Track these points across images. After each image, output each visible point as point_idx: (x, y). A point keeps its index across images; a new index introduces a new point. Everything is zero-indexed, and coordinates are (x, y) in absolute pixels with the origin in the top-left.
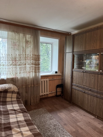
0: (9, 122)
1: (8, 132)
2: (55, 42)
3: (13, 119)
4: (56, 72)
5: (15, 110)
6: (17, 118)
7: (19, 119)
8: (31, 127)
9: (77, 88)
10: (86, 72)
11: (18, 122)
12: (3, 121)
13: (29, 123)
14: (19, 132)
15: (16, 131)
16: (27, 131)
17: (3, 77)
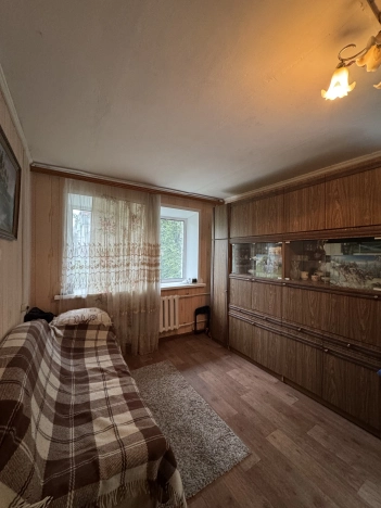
0: (86, 400)
1: (84, 428)
2: (192, 217)
3: (96, 392)
4: (195, 281)
5: (102, 370)
6: (105, 389)
7: (111, 393)
8: (138, 412)
9: (239, 315)
10: (257, 281)
11: (107, 400)
12: (73, 397)
13: (133, 402)
14: (109, 428)
15: (102, 424)
16: (128, 423)
17: (80, 292)
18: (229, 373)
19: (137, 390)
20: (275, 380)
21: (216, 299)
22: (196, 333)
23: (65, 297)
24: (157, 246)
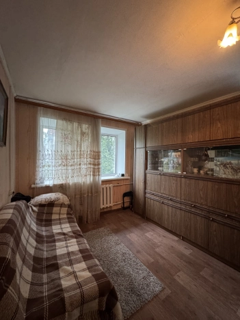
0: (54, 254)
1: (53, 274)
3: (61, 249)
4: (123, 175)
5: (64, 234)
6: (67, 247)
7: (71, 249)
8: (90, 262)
9: (152, 197)
11: (69, 254)
12: (45, 253)
13: (86, 255)
14: (70, 274)
15: (65, 271)
16: (84, 270)
17: (48, 182)
18: (147, 234)
19: (88, 247)
20: (176, 238)
21: (137, 186)
22: (124, 208)
23: (38, 186)
24: (99, 152)
